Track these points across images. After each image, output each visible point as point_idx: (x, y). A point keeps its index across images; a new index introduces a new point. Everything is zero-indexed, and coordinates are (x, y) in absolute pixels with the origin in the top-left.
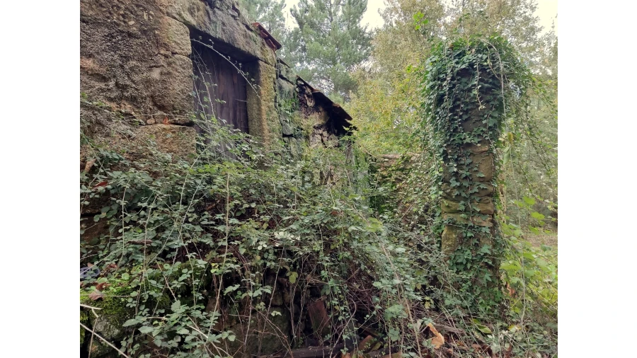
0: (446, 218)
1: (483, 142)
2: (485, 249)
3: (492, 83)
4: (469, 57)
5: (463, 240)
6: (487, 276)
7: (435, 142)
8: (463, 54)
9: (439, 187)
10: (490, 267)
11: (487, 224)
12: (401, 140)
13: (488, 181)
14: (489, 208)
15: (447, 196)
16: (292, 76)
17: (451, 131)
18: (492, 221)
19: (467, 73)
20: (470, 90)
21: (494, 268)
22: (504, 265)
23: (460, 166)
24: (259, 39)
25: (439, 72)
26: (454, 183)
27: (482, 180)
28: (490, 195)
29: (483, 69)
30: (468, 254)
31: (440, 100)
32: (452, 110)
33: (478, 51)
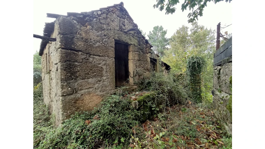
0: (191, 86)
1: (198, 74)
2: (198, 92)
3: (199, 64)
4: (195, 60)
5: (194, 90)
6: (199, 96)
7: (189, 73)
8: (194, 59)
9: (190, 81)
10: (199, 95)
11: (198, 88)
12: (178, 68)
13: (199, 80)
14: (199, 85)
15: (191, 83)
16: (161, 61)
17: (191, 72)
18: (200, 87)
19: (195, 62)
20: (195, 65)
21: (200, 95)
22: (201, 94)
23: (193, 78)
24: (157, 56)
25: (190, 62)
26: (192, 81)
27: (198, 80)
28: (199, 83)
29: (197, 62)
30: (195, 92)
31: (190, 67)
32: (192, 69)
33: (197, 59)
